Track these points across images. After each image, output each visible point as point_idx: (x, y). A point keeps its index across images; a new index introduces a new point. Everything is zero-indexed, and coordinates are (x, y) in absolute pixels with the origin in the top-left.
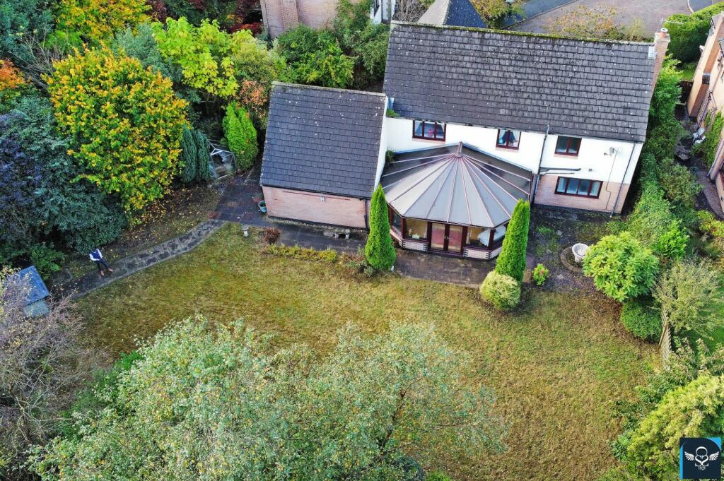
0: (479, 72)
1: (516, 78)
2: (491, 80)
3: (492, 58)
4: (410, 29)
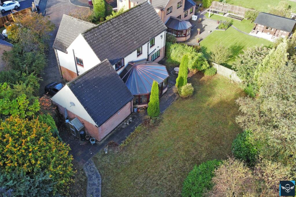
0: (119, 34)
1: (129, 30)
2: (124, 34)
3: (119, 27)
4: (89, 33)
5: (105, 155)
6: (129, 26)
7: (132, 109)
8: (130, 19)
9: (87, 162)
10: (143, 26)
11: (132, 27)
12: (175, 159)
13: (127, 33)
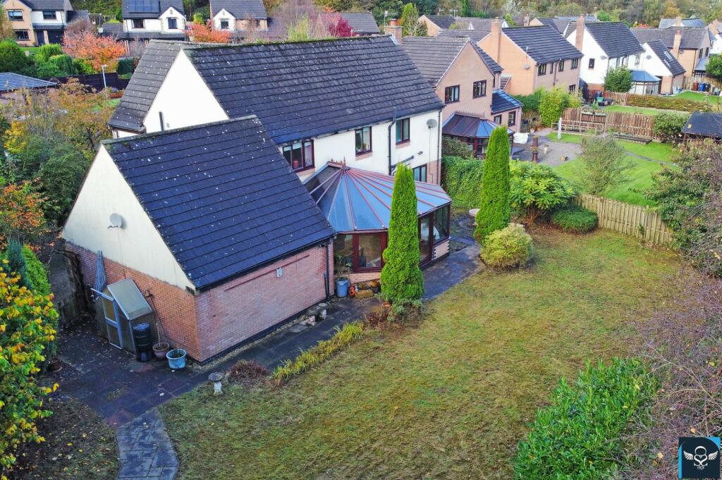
0: (300, 80)
1: (334, 79)
2: (317, 85)
3: (302, 66)
4: (208, 53)
5: (212, 397)
6: (332, 71)
7: (331, 284)
8: (337, 58)
9: (139, 419)
10: (375, 83)
11: (343, 75)
12: (478, 418)
13: (326, 84)
